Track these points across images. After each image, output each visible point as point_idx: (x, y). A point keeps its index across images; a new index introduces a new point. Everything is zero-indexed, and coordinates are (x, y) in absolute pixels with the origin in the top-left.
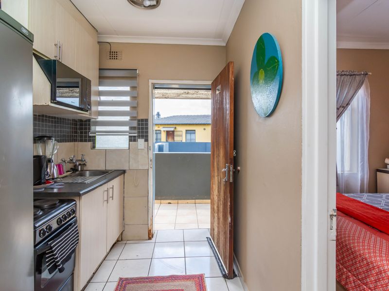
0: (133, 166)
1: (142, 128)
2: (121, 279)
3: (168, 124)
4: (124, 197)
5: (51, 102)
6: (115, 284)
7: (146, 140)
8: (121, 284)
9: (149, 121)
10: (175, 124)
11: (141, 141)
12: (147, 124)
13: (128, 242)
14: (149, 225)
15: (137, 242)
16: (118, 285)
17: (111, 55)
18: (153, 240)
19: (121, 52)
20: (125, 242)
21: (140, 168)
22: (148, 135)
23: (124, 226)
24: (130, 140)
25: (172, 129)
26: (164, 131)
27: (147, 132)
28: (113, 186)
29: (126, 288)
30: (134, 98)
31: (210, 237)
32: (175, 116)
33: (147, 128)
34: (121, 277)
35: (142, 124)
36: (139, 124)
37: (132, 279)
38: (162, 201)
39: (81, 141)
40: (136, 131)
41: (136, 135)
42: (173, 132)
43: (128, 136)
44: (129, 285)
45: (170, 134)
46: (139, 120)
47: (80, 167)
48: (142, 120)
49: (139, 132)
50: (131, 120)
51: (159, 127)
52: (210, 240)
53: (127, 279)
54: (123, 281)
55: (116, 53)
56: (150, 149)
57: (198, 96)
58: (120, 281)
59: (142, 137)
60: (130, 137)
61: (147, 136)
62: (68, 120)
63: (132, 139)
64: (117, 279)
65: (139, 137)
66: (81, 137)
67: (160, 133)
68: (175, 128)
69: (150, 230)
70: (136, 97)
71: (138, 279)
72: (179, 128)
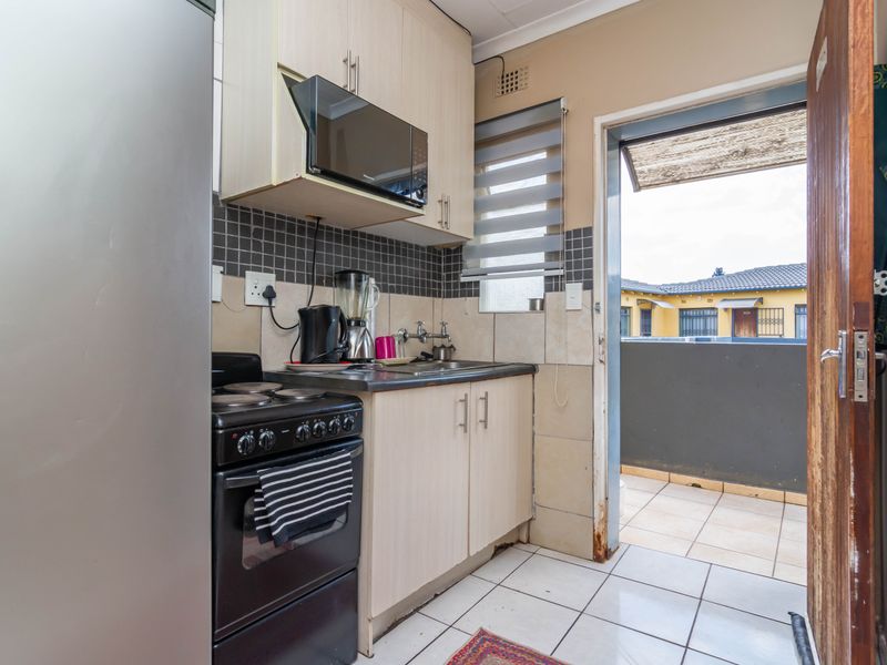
0: (556, 354)
1: (578, 254)
2: (482, 632)
3: (737, 292)
4: (534, 434)
5: (308, 171)
6: (466, 639)
7: (588, 286)
8: (478, 646)
9: (595, 232)
10: (760, 290)
11: (574, 290)
12: (589, 242)
13: (542, 551)
14: (596, 521)
15: (562, 556)
16: (470, 645)
17: (505, 84)
18: (608, 565)
19: (527, 68)
20: (533, 548)
21: (573, 360)
22: (591, 272)
23: (534, 509)
24: (548, 289)
25: (751, 304)
26: (726, 310)
27: (590, 264)
28: (487, 393)
29: (484, 661)
30: (555, 175)
31: (805, 615)
32: (760, 269)
33: (589, 253)
34: (486, 628)
35: (577, 244)
36: (568, 245)
37: (507, 644)
38: (673, 476)
39: (448, 295)
40: (560, 263)
41: (561, 272)
42: (754, 311)
43: (542, 278)
44: (495, 657)
45: (744, 318)
46: (568, 234)
47: (442, 352)
48: (577, 232)
49: (569, 266)
50: (549, 234)
51: (710, 301)
52: (803, 625)
53: (495, 639)
54: (485, 640)
55: (515, 75)
56: (598, 310)
57: (785, 154)
58: (478, 636)
59: (578, 277)
60: (548, 278)
61: (589, 275)
62: (417, 247)
63: (553, 284)
64: (474, 631)
65: (569, 278)
66: (448, 286)
67: (716, 316)
68: (761, 300)
69: (599, 537)
70: (558, 173)
71: (522, 652)
72: (771, 301)
